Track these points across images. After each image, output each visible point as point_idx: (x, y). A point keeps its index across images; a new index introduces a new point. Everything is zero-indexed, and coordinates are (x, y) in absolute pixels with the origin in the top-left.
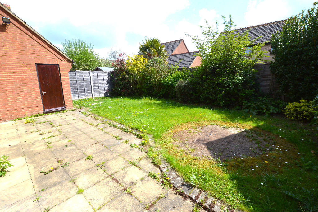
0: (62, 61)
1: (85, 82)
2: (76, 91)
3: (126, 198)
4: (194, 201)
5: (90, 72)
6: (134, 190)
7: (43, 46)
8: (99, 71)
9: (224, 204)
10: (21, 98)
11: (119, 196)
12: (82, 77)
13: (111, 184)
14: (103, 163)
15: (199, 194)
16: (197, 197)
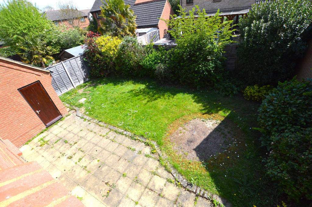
0: (40, 76)
1: (61, 76)
2: (57, 88)
3: (163, 200)
4: (195, 193)
5: (62, 64)
6: (164, 194)
7: (15, 69)
8: (70, 59)
9: (209, 192)
10: (21, 124)
11: (158, 199)
12: (56, 71)
13: (150, 193)
14: (136, 178)
15: (197, 189)
16: (196, 191)
